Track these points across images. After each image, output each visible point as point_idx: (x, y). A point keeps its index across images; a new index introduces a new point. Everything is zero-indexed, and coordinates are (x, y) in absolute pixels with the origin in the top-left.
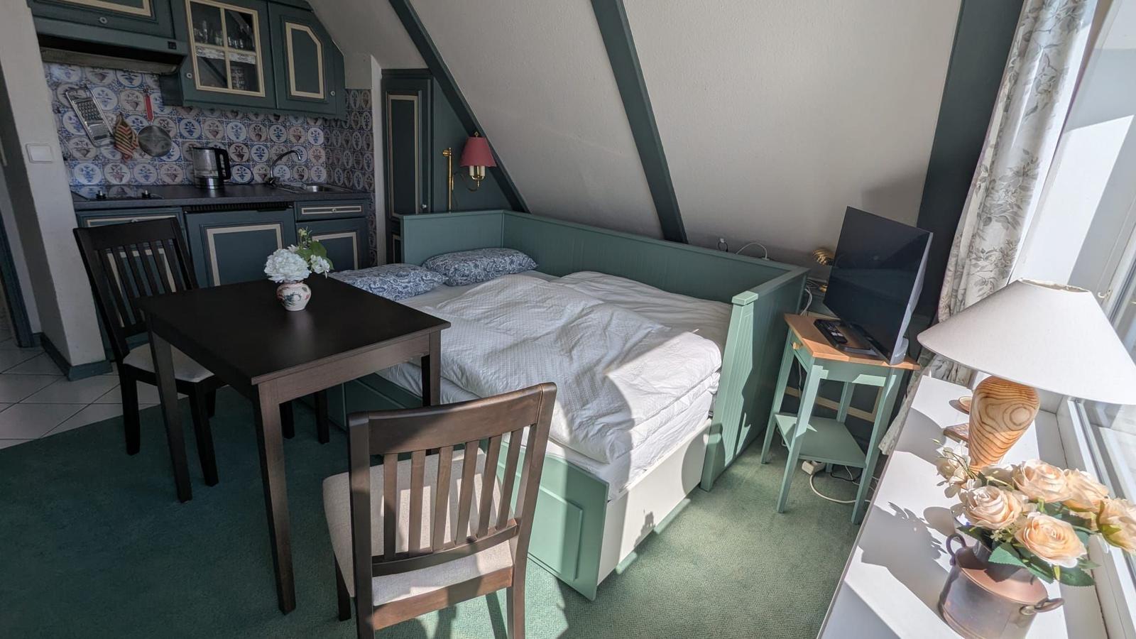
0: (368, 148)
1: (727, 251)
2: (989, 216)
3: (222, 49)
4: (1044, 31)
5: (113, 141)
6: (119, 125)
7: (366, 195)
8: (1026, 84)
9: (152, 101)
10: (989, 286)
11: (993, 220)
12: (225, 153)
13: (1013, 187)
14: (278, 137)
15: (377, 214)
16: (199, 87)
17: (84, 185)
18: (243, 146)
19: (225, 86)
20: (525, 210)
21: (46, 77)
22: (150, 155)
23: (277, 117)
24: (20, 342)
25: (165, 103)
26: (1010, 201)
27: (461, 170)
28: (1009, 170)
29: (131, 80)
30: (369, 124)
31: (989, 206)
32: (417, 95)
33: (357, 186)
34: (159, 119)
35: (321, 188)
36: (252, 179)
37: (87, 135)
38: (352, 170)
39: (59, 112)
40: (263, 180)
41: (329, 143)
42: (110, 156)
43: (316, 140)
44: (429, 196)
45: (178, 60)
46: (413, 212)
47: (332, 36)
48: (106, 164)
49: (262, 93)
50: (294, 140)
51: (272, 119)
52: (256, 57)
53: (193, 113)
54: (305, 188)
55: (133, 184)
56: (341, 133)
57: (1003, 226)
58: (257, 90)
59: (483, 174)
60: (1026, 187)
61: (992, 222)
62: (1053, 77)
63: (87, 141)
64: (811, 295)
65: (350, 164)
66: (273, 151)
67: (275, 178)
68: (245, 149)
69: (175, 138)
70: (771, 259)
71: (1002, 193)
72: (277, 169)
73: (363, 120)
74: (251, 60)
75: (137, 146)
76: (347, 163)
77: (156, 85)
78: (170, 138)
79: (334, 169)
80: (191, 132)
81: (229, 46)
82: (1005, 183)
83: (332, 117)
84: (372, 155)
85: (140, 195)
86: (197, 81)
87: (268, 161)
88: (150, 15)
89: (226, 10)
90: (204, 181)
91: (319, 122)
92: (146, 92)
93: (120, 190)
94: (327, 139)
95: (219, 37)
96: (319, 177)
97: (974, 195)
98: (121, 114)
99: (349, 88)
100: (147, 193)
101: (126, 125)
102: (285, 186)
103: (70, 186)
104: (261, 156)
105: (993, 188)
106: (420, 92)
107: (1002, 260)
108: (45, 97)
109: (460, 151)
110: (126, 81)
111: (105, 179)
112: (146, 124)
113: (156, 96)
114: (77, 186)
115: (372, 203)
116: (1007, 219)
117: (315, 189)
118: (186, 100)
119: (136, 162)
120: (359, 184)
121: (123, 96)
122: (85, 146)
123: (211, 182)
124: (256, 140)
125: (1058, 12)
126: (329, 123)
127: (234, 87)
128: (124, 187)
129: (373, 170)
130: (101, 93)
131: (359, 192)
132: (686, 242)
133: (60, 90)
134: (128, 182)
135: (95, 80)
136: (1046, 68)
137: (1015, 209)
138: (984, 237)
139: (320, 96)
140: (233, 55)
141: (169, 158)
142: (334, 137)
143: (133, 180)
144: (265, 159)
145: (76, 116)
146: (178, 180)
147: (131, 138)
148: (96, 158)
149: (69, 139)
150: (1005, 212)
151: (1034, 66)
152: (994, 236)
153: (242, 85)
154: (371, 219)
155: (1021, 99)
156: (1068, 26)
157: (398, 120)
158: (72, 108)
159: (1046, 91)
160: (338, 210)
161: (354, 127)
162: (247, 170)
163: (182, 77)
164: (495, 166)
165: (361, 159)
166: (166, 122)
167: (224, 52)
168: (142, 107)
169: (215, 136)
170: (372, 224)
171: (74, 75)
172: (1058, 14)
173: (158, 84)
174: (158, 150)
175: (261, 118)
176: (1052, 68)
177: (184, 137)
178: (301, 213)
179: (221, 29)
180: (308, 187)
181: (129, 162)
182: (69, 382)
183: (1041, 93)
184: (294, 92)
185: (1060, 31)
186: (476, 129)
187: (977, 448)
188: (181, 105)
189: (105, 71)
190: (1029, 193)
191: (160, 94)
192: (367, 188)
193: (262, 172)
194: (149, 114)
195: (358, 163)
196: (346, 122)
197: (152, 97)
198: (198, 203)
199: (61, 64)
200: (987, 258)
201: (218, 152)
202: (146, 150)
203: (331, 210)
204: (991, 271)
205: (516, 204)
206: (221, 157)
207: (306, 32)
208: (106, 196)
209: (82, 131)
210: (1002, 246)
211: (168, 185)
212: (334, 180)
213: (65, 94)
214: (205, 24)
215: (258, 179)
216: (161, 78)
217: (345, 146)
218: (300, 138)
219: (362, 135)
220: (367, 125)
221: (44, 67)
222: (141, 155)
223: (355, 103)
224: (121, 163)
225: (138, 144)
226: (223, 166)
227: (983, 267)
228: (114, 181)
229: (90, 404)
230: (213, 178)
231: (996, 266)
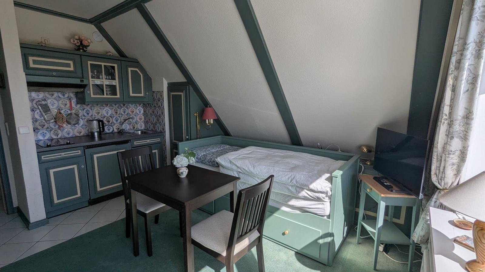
0: (162, 114)
1: (321, 148)
2: (452, 136)
3: (102, 80)
4: (466, 59)
5: (55, 120)
6: (58, 114)
7: (162, 133)
8: (461, 81)
9: (72, 103)
10: (456, 166)
11: (455, 137)
12: (102, 121)
13: (462, 123)
14: (124, 112)
15: (166, 141)
16: (92, 96)
17: (41, 140)
18: (109, 117)
19: (104, 95)
20: (230, 135)
21: (29, 97)
22: (70, 125)
23: (124, 105)
24: (8, 212)
25: (78, 103)
26: (461, 129)
27: (202, 121)
28: (459, 116)
29: (64, 95)
30: (163, 105)
31: (451, 131)
32: (183, 92)
33: (158, 130)
34: (75, 110)
35: (142, 133)
36: (113, 130)
37: (44, 119)
38: (156, 124)
39: (33, 111)
40: (118, 130)
41: (146, 113)
42: (53, 127)
43: (140, 112)
44: (189, 132)
45: (84, 86)
46: (182, 141)
47: (147, 71)
48: (52, 130)
49: (118, 96)
50: (131, 113)
51: (122, 105)
52: (116, 82)
53: (90, 106)
54: (135, 132)
55: (63, 137)
56: (151, 109)
57: (459, 139)
58: (116, 95)
59: (212, 122)
60: (469, 123)
61: (454, 139)
62: (474, 77)
63: (44, 121)
64: (363, 167)
65: (155, 122)
66: (122, 118)
67: (123, 129)
68: (111, 119)
69: (81, 117)
70: (342, 151)
71: (457, 126)
72: (123, 125)
73: (160, 103)
74: (114, 84)
75: (65, 122)
76: (154, 121)
77: (74, 96)
78: (79, 117)
79: (148, 124)
80: (88, 114)
81: (105, 79)
82: (458, 122)
83: (147, 103)
84: (164, 117)
85: (66, 143)
86: (91, 93)
87: (120, 122)
88: (73, 70)
89: (104, 66)
90: (92, 134)
91: (141, 105)
92: (70, 99)
93: (57, 140)
94: (145, 111)
95: (101, 76)
96: (141, 127)
97: (442, 126)
98: (59, 109)
99: (154, 91)
100: (68, 142)
101: (60, 113)
102: (127, 133)
103: (35, 141)
104: (117, 121)
105: (452, 124)
106: (184, 91)
107: (461, 155)
108: (28, 105)
109: (202, 114)
110: (62, 96)
111: (51, 136)
112: (69, 112)
113: (74, 101)
114: (38, 140)
115: (164, 137)
116: (461, 137)
117: (140, 132)
118: (87, 102)
119: (64, 128)
120: (158, 129)
121: (60, 102)
122: (43, 124)
123: (96, 134)
124: (115, 114)
125: (471, 52)
126: (146, 105)
127: (107, 94)
128: (59, 139)
129: (165, 123)
130: (51, 102)
131: (159, 133)
132: (302, 145)
133: (34, 102)
134: (61, 137)
135: (50, 97)
136: (470, 74)
137: (465, 133)
138: (451, 145)
139: (142, 95)
140: (106, 82)
141: (78, 125)
142: (147, 111)
143: (63, 136)
144: (118, 122)
145: (40, 112)
146: (82, 134)
147: (63, 118)
148: (48, 128)
149: (37, 121)
150: (460, 134)
151: (464, 74)
152: (456, 144)
153: (110, 93)
154: (164, 143)
155: (460, 87)
156: (478, 57)
157: (175, 102)
158: (39, 109)
159: (471, 83)
160: (150, 141)
161: (156, 106)
162: (111, 127)
163: (86, 92)
164: (217, 118)
165: (159, 119)
166: (78, 111)
167: (103, 81)
168: (68, 105)
169: (98, 115)
170: (164, 145)
171: (41, 95)
172: (472, 52)
173: (75, 95)
174: (73, 123)
175: (117, 105)
176: (473, 74)
177: (85, 116)
178: (134, 143)
179: (102, 73)
180: (137, 132)
181: (61, 128)
182: (29, 231)
183: (470, 84)
184: (131, 94)
185: (474, 59)
186: (208, 105)
187: (481, 255)
188: (85, 104)
189: (54, 93)
190: (471, 126)
191: (76, 100)
192: (162, 131)
193: (118, 127)
194: (71, 108)
195: (158, 121)
196: (153, 104)
197: (72, 101)
198: (90, 144)
199: (36, 92)
200: (454, 154)
201: (99, 121)
202: (69, 123)
203: (147, 141)
204: (456, 159)
205: (226, 133)
206: (101, 123)
207: (137, 71)
208: (51, 145)
209: (43, 117)
210: (460, 148)
211: (78, 136)
212: (148, 128)
213: (36, 103)
214: (95, 71)
215: (116, 130)
216: (76, 94)
217: (152, 114)
218: (133, 112)
219: (160, 109)
220: (162, 105)
221: (28, 93)
222: (66, 125)
223: (156, 97)
224: (58, 129)
225: (65, 121)
226: (101, 126)
227: (452, 158)
228: (54, 137)
229: (37, 242)
230: (97, 132)
231: (459, 157)
